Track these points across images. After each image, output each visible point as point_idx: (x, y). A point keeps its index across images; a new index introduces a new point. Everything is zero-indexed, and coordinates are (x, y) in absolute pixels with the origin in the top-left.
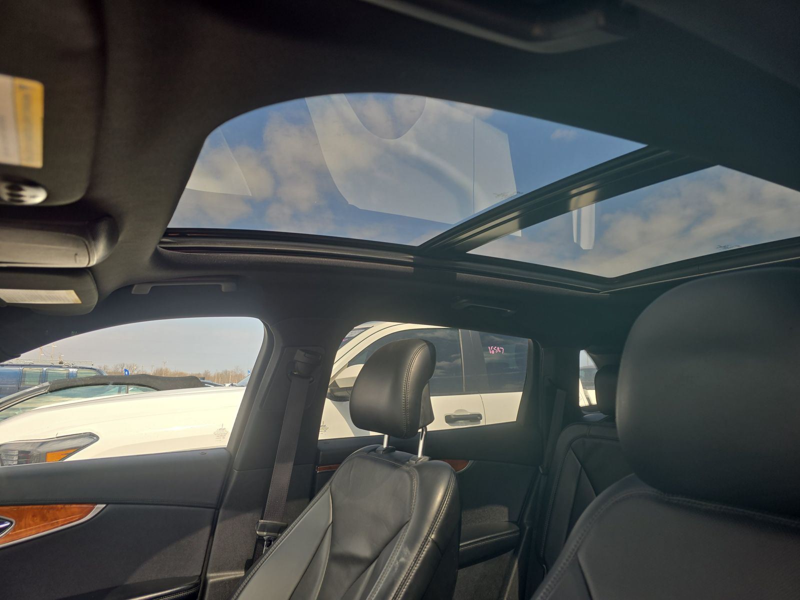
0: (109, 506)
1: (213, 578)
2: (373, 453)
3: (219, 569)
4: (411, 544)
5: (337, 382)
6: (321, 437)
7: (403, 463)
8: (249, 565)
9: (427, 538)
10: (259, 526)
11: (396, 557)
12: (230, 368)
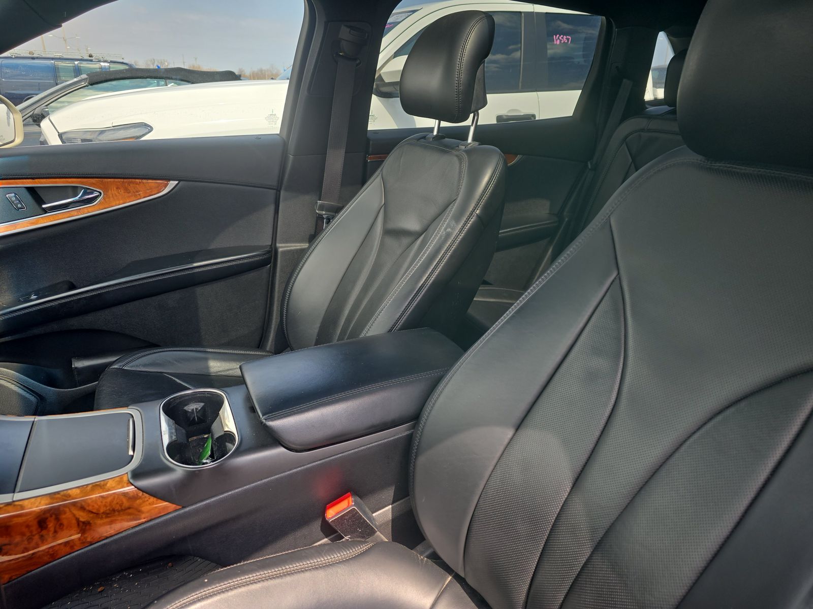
0: (181, 182)
1: (282, 247)
2: (422, 140)
3: (287, 241)
4: (457, 218)
5: (382, 75)
6: (370, 128)
7: (453, 148)
8: (312, 238)
9: (472, 213)
10: (318, 206)
11: (443, 228)
12: (265, 67)
